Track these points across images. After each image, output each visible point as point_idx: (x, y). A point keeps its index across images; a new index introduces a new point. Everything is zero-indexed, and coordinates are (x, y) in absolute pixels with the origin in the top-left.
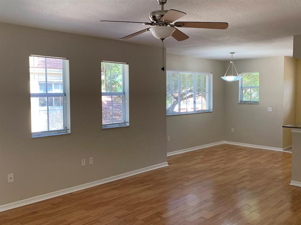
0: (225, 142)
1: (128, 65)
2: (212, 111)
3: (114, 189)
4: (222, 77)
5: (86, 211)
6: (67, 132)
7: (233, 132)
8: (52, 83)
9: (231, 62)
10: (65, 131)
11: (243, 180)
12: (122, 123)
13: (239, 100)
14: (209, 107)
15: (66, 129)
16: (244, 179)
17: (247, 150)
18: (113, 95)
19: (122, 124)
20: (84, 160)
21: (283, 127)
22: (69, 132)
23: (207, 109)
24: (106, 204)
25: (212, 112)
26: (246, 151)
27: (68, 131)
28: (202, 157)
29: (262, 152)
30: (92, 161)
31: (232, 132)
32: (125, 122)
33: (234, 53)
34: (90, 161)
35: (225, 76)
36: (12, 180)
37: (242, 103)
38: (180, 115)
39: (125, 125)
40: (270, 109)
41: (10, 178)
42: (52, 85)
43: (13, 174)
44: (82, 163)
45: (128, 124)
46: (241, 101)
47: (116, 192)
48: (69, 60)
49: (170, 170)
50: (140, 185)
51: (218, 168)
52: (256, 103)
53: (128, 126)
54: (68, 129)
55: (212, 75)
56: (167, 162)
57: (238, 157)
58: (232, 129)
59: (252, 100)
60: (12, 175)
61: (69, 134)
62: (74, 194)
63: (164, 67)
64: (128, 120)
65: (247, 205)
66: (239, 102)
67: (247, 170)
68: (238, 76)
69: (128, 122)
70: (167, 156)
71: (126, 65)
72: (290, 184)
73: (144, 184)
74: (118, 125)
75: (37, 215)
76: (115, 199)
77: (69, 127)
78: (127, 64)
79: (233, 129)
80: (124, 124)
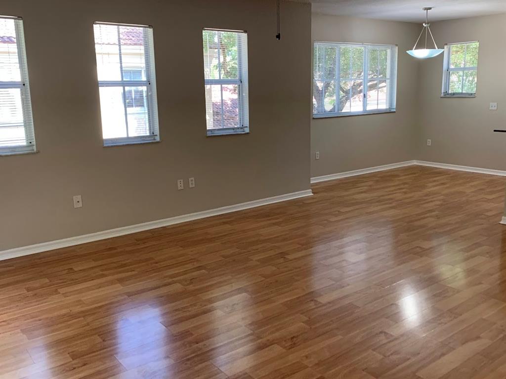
0: (415, 163)
1: (247, 34)
2: (395, 110)
3: (224, 223)
4: (409, 52)
5: (182, 249)
6: (154, 140)
7: (430, 145)
8: (140, 69)
9: (424, 24)
10: (153, 139)
11: (426, 215)
12: (238, 128)
13: (443, 91)
14: (391, 104)
15: (153, 134)
16: (428, 215)
17: (449, 174)
18: (224, 84)
19: (238, 130)
20: (182, 180)
21: (495, 131)
22: (158, 139)
23: (388, 107)
24: (211, 240)
25: (394, 112)
26: (447, 176)
27: (156, 137)
28: (370, 183)
29: (473, 177)
30: (194, 182)
31: (428, 144)
32: (242, 128)
33: (430, 9)
34: (190, 183)
35: (415, 49)
36: (80, 205)
37: (447, 96)
38: (338, 118)
39: (244, 131)
40: (493, 106)
41: (77, 201)
42: (141, 73)
43: (80, 196)
44: (179, 185)
45: (247, 130)
46: (446, 93)
47: (228, 227)
48: (152, 29)
49: (315, 200)
50: (264, 219)
51: (391, 199)
52: (470, 96)
53: (248, 133)
54: (156, 135)
55: (396, 49)
56: (311, 190)
57: (430, 185)
58: (428, 140)
59: (464, 92)
60: (79, 198)
61: (158, 142)
62: (168, 227)
63: (279, 34)
64: (247, 122)
65: (420, 247)
66: (442, 95)
67: (438, 203)
68: (435, 48)
69: (247, 127)
70: (311, 182)
71: (243, 34)
72: (501, 222)
73: (270, 218)
74: (232, 131)
75: (115, 251)
76: (225, 235)
77: (157, 132)
78: (245, 32)
79: (430, 140)
80: (242, 130)
